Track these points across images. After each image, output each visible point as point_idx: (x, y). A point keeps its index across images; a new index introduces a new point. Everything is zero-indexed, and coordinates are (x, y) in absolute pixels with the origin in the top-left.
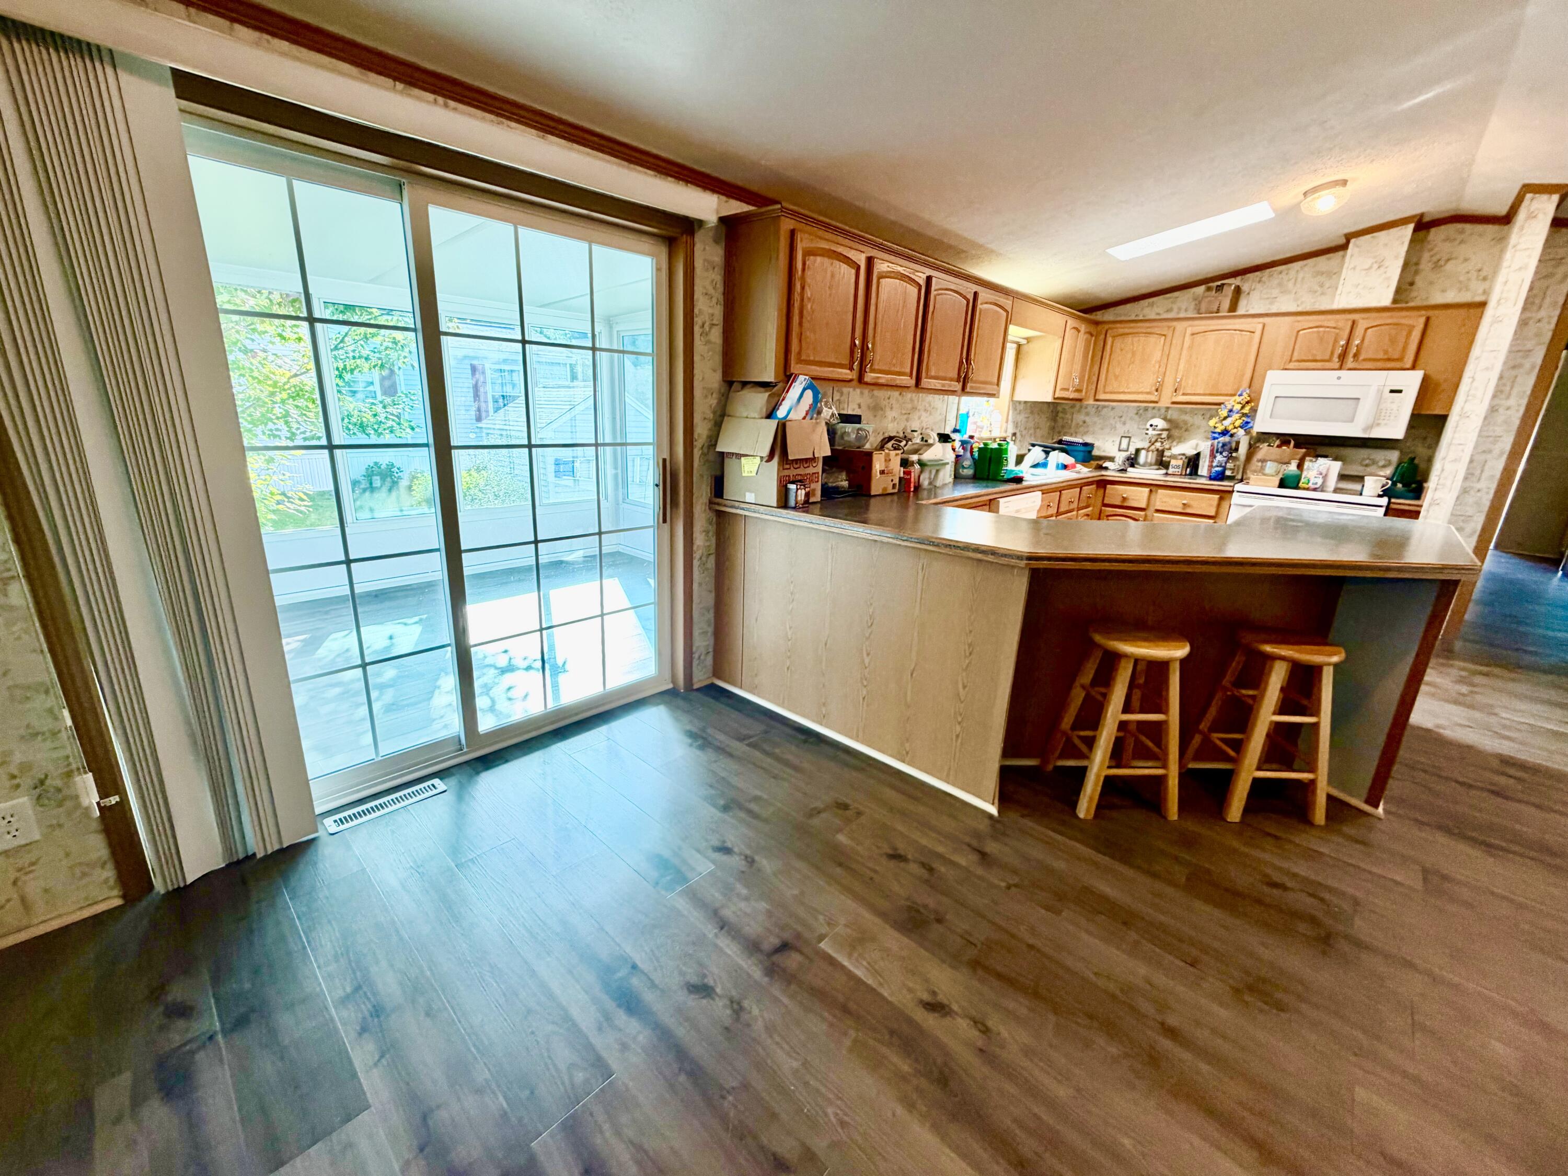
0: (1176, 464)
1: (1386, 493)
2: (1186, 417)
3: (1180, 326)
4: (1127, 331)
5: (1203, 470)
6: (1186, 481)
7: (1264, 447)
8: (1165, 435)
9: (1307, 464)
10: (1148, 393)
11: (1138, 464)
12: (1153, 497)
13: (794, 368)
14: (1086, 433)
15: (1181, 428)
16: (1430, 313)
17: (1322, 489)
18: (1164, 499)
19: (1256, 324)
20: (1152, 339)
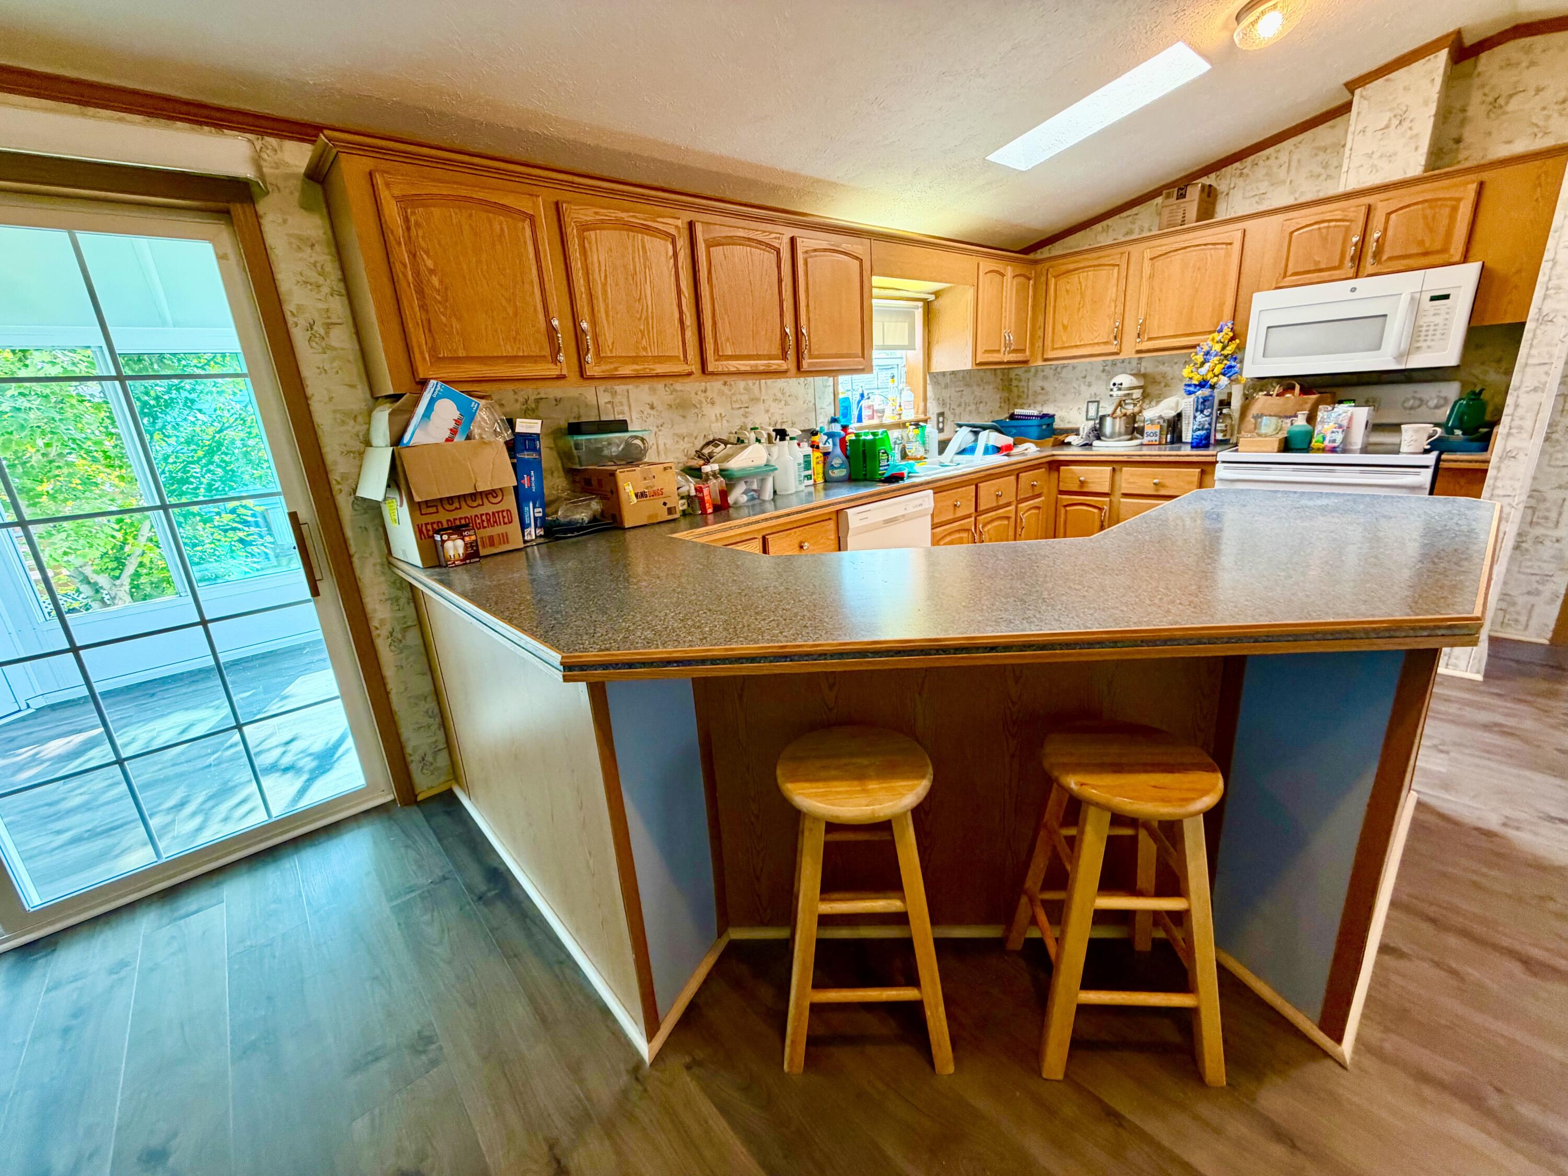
0: (1152, 431)
1: (1436, 445)
2: (1162, 368)
3: (1135, 249)
4: (1071, 267)
5: (1186, 435)
6: (1168, 453)
7: (1262, 398)
8: (1137, 394)
9: (1322, 414)
10: (1106, 343)
11: (1105, 436)
12: (1117, 477)
13: (423, 374)
14: (1044, 403)
15: (1160, 383)
16: (1485, 176)
17: (1343, 449)
18: (1131, 479)
19: (1235, 232)
20: (1103, 272)
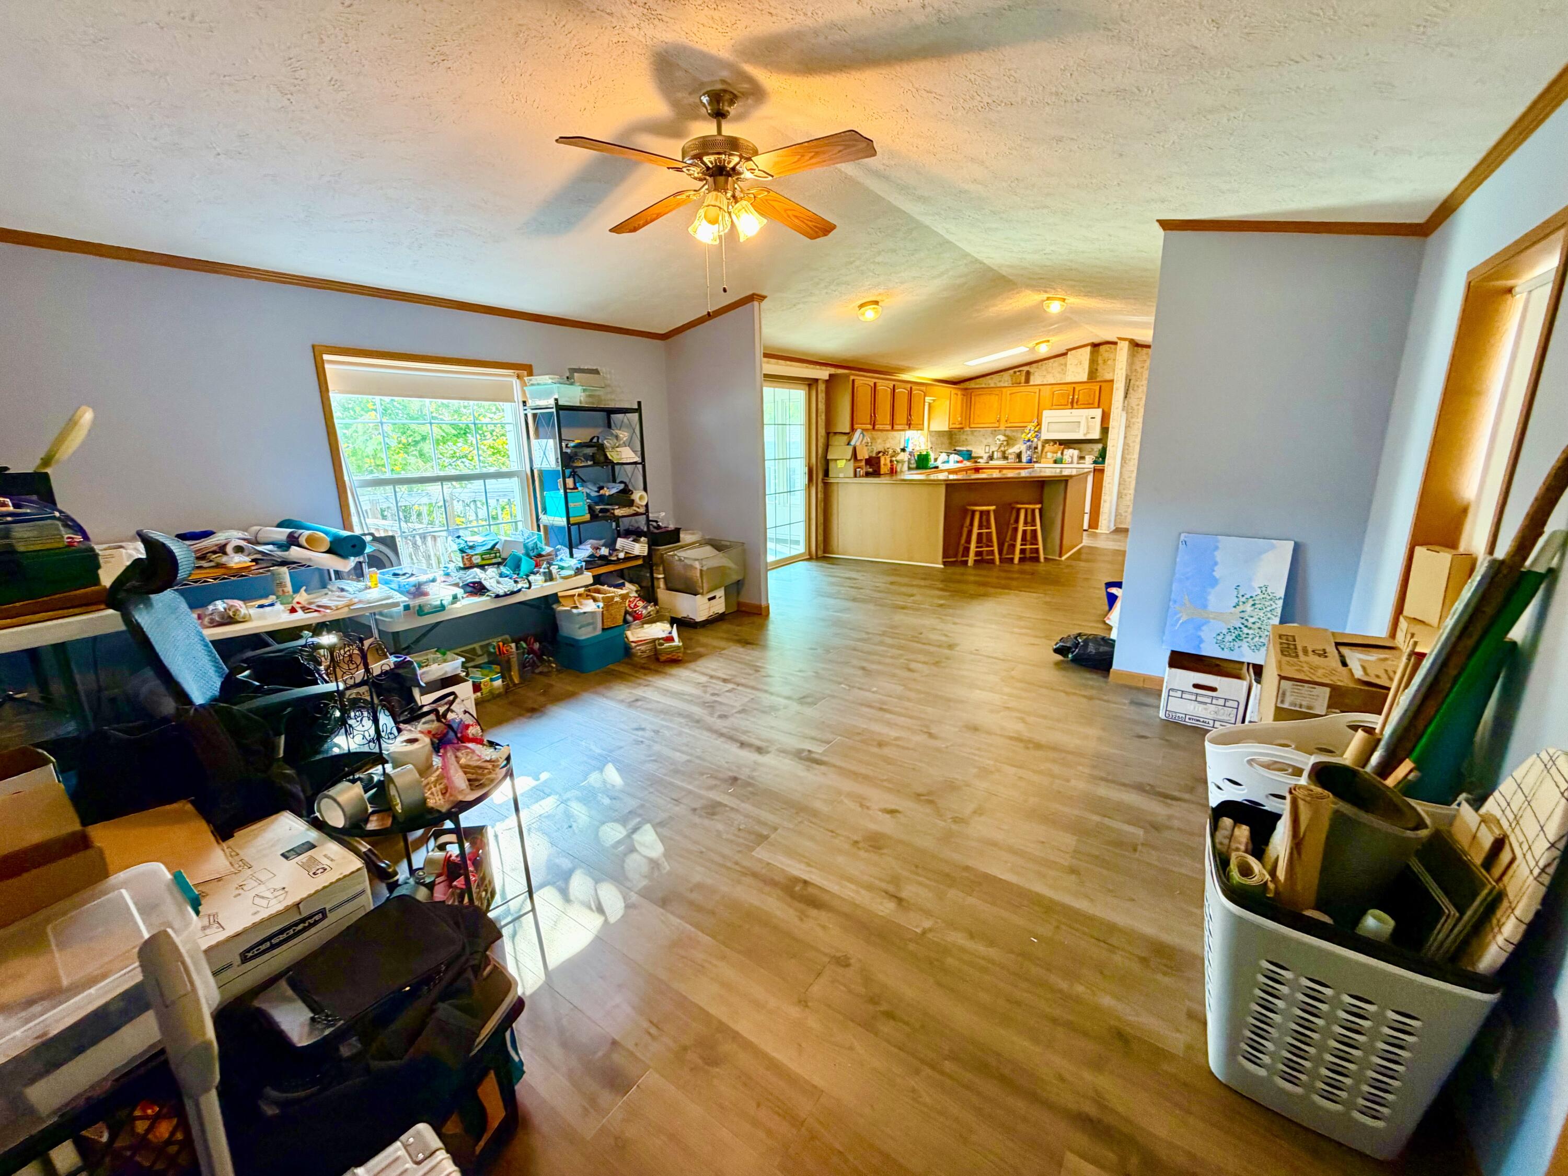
0: (1012, 458)
1: (1095, 462)
2: (1015, 434)
3: (1004, 390)
4: (979, 393)
5: (1024, 459)
6: (1019, 465)
7: (1047, 447)
8: (1005, 443)
9: (1066, 451)
10: (994, 423)
11: (994, 459)
13: (856, 426)
14: (967, 445)
15: (1013, 440)
16: (1099, 384)
17: (1072, 463)
19: (1036, 389)
20: (993, 397)
